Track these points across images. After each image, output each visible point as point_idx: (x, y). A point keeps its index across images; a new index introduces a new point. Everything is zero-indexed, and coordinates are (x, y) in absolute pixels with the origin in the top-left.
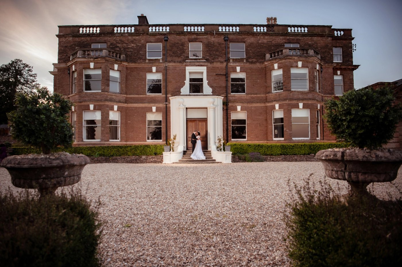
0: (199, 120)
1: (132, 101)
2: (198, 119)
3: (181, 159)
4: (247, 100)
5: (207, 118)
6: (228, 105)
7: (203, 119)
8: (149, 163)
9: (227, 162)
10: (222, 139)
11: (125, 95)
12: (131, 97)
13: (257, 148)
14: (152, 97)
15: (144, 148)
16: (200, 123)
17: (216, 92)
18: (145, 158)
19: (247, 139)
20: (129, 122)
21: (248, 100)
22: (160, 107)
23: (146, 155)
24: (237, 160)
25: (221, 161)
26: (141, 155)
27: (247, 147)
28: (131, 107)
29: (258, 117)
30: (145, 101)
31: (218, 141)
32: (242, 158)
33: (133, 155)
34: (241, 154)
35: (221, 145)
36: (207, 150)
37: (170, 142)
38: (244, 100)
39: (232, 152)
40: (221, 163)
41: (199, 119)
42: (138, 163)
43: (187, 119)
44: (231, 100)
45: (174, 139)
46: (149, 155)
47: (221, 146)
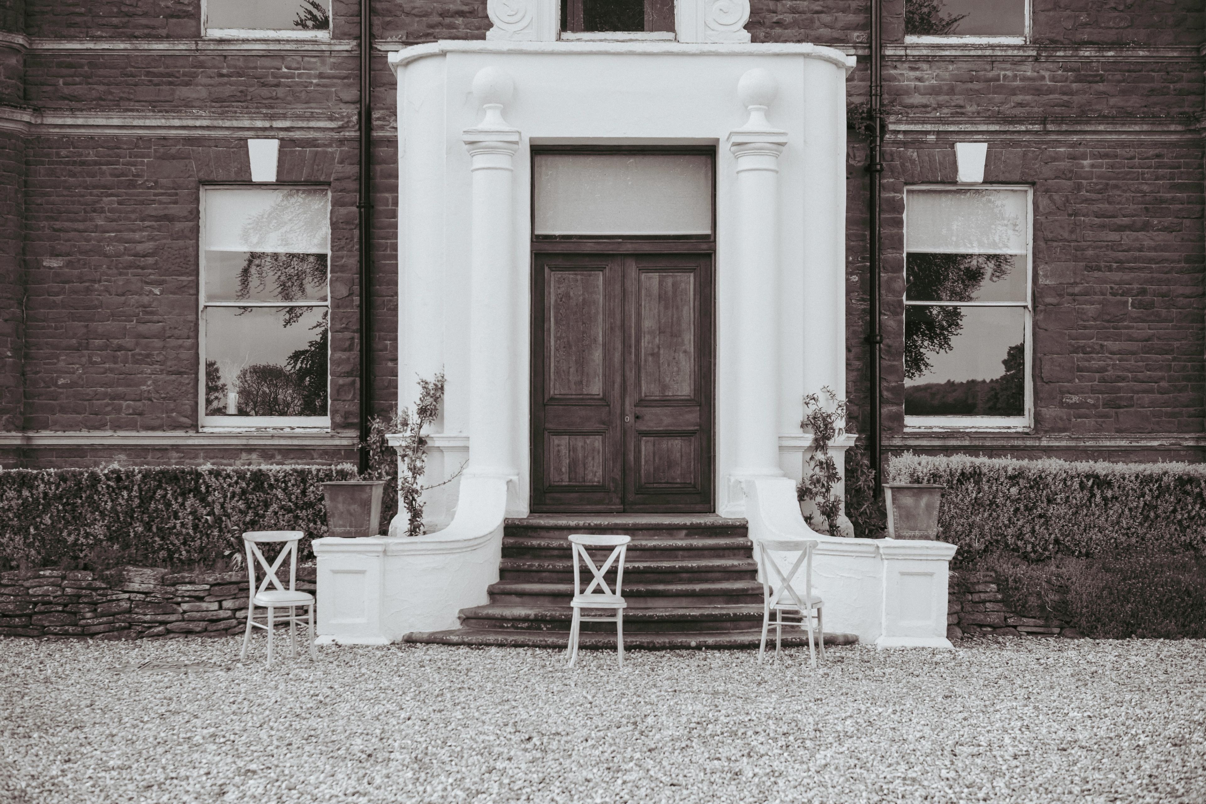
0: (638, 256)
1: (79, 90)
2: (629, 248)
3: (484, 600)
4: (1038, 92)
5: (710, 240)
6: (883, 128)
7: (681, 248)
8: (188, 633)
9: (910, 643)
10: (840, 423)
11: (20, 39)
12: (71, 53)
13: (1165, 506)
14: (248, 57)
15: (145, 499)
16: (652, 280)
17: (778, 23)
18: (151, 585)
19: (1038, 418)
20: (55, 263)
21: (1050, 91)
22: (312, 143)
23: (169, 560)
24: (994, 618)
25: (850, 632)
26: (119, 562)
27: (1080, 496)
28: (70, 142)
29: (1127, 238)
30: (183, 92)
31: (808, 438)
32: (1033, 601)
33: (46, 563)
34: (1025, 557)
35: (828, 466)
36: (711, 509)
37: (394, 440)
38: (1013, 92)
39: (950, 550)
40: (850, 642)
41: (647, 248)
42: (84, 634)
43: (537, 240)
44: (907, 92)
45: (423, 411)
46: (190, 563)
47: (832, 477)
